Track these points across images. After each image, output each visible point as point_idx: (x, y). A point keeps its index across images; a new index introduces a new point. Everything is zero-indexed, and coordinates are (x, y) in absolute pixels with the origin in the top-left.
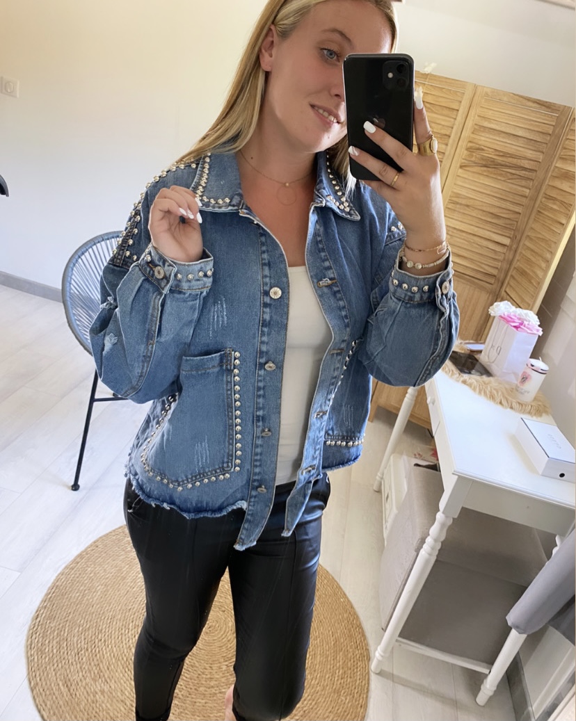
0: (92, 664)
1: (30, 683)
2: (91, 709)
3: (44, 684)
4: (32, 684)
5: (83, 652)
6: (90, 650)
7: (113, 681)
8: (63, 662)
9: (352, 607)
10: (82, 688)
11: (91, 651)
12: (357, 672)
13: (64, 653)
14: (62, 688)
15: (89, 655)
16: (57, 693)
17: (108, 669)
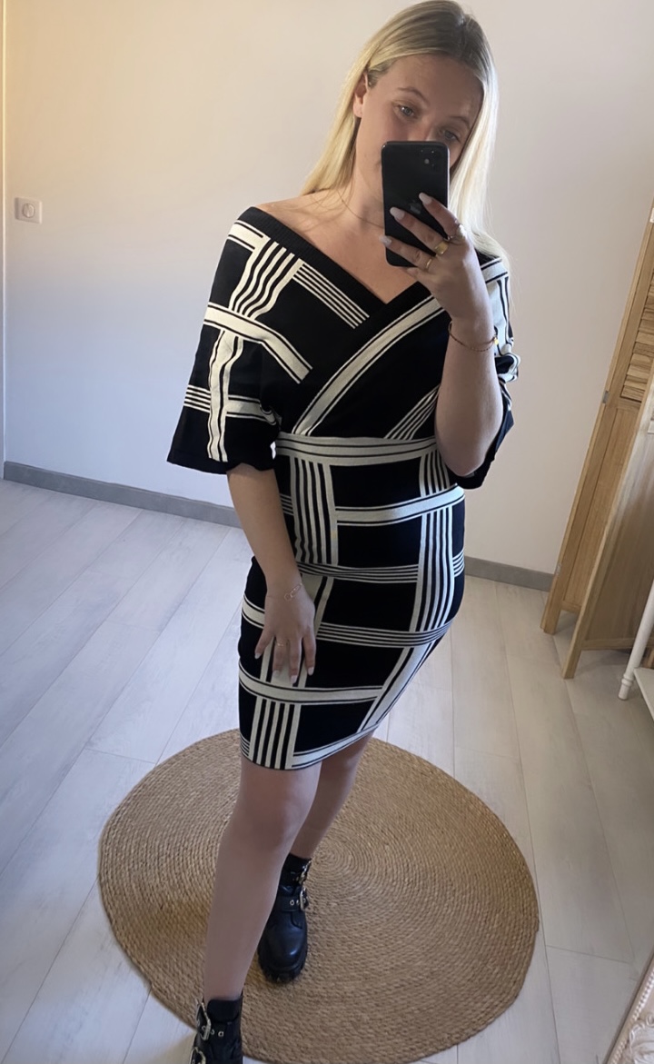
0: (173, 872)
1: (100, 879)
2: (164, 918)
3: (115, 882)
4: (103, 880)
5: (164, 857)
6: (172, 857)
7: (194, 894)
8: (141, 864)
9: (524, 864)
10: (157, 895)
11: (174, 858)
12: (517, 940)
13: (142, 855)
14: (135, 890)
15: (170, 862)
16: (128, 894)
17: (191, 880)
